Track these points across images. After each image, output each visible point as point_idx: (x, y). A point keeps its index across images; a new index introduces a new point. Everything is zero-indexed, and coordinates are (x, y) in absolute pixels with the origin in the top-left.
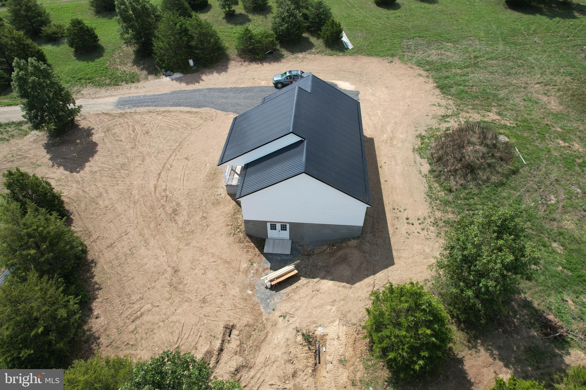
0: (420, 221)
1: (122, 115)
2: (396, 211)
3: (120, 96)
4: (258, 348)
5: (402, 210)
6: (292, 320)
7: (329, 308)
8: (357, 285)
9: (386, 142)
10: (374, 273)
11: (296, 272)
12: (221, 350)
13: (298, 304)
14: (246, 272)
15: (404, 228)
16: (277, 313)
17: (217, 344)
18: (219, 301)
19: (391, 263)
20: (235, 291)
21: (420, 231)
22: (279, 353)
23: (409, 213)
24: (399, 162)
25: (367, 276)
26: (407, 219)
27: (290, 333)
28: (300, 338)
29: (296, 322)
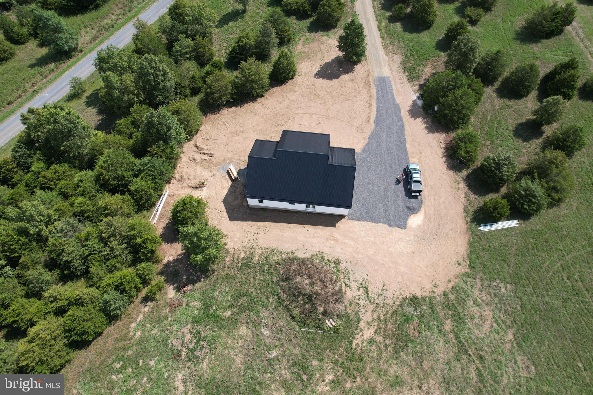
0: (255, 240)
1: (368, 84)
2: (264, 228)
3: (391, 77)
4: (202, 166)
5: (265, 232)
6: (212, 178)
7: (214, 192)
8: (223, 204)
9: (330, 236)
10: (227, 212)
11: (234, 178)
12: (204, 154)
13: (219, 180)
14: (239, 160)
15: (252, 230)
16: (216, 172)
17: (206, 152)
18: (225, 150)
19: (231, 220)
20: (229, 156)
21: (248, 238)
22: (198, 173)
23: (261, 235)
24: (309, 240)
25: (226, 209)
26: (258, 233)
27: (206, 177)
28: (203, 181)
29: (211, 179)
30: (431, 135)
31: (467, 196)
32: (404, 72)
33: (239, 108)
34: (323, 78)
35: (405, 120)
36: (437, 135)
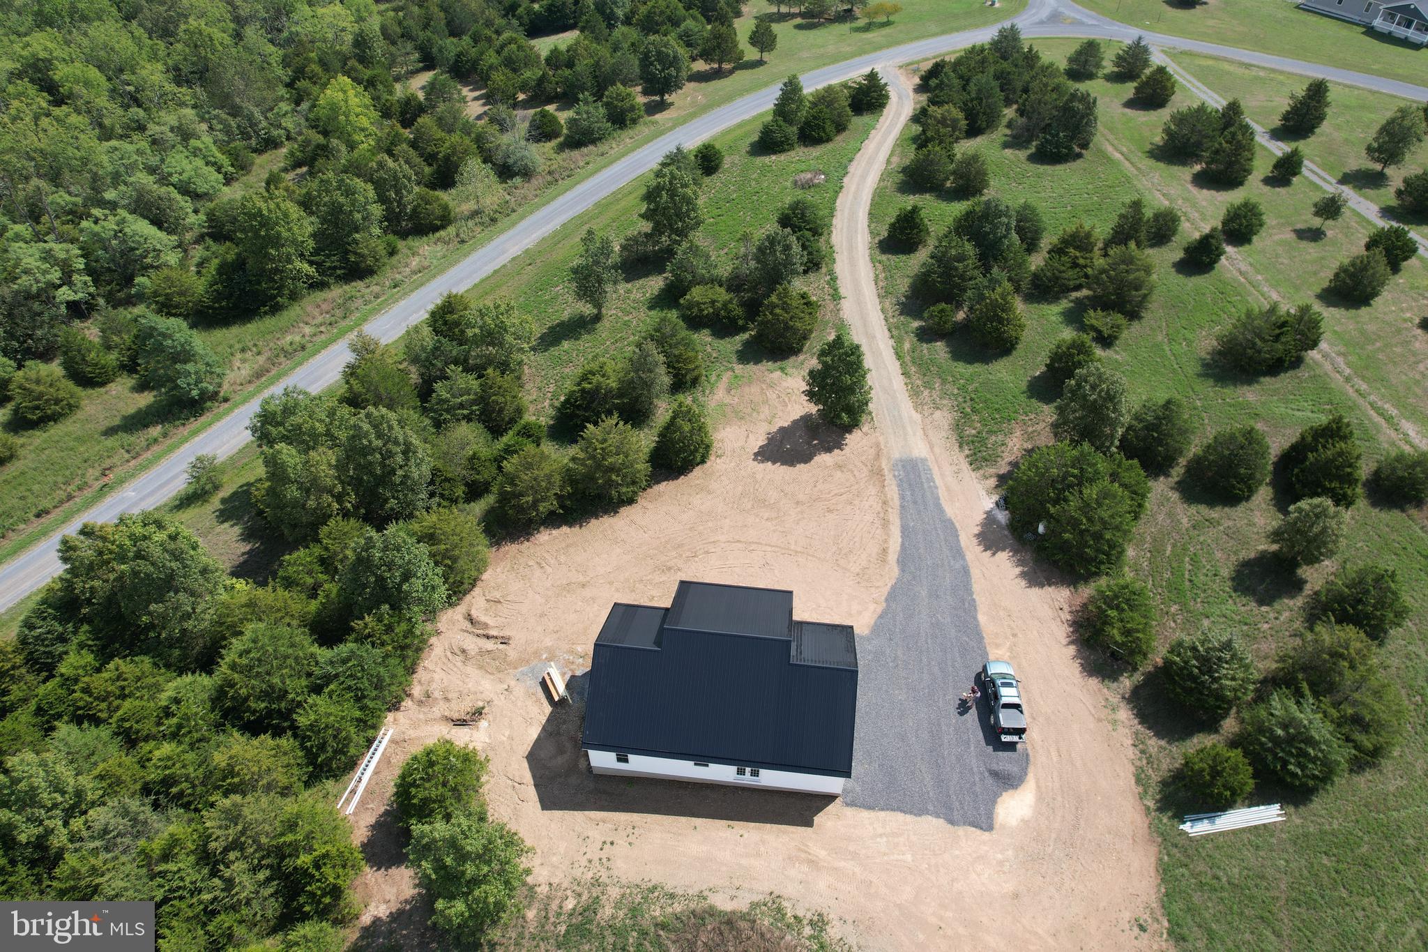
0: (604, 860)
1: (877, 474)
2: (630, 830)
3: (930, 458)
4: (481, 668)
5: (630, 839)
6: (502, 697)
7: (507, 733)
8: (526, 765)
9: (800, 850)
10: (536, 786)
11: (556, 698)
12: (488, 637)
13: (519, 704)
14: (571, 652)
15: (597, 835)
16: (513, 683)
17: (493, 632)
18: (540, 629)
19: (545, 806)
20: (548, 642)
21: (588, 856)
22: (470, 685)
23: (621, 848)
24: (744, 862)
25: (534, 777)
26: (612, 843)
27: (488, 695)
28: (480, 704)
29: (499, 701)
30: (1035, 592)
31: (1138, 742)
32: (961, 447)
33: (576, 529)
34: (774, 463)
35: (969, 557)
36: (1050, 591)
